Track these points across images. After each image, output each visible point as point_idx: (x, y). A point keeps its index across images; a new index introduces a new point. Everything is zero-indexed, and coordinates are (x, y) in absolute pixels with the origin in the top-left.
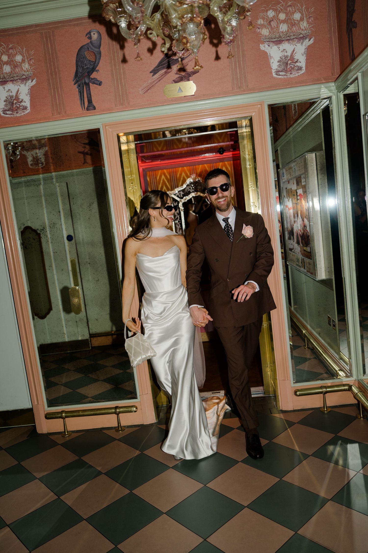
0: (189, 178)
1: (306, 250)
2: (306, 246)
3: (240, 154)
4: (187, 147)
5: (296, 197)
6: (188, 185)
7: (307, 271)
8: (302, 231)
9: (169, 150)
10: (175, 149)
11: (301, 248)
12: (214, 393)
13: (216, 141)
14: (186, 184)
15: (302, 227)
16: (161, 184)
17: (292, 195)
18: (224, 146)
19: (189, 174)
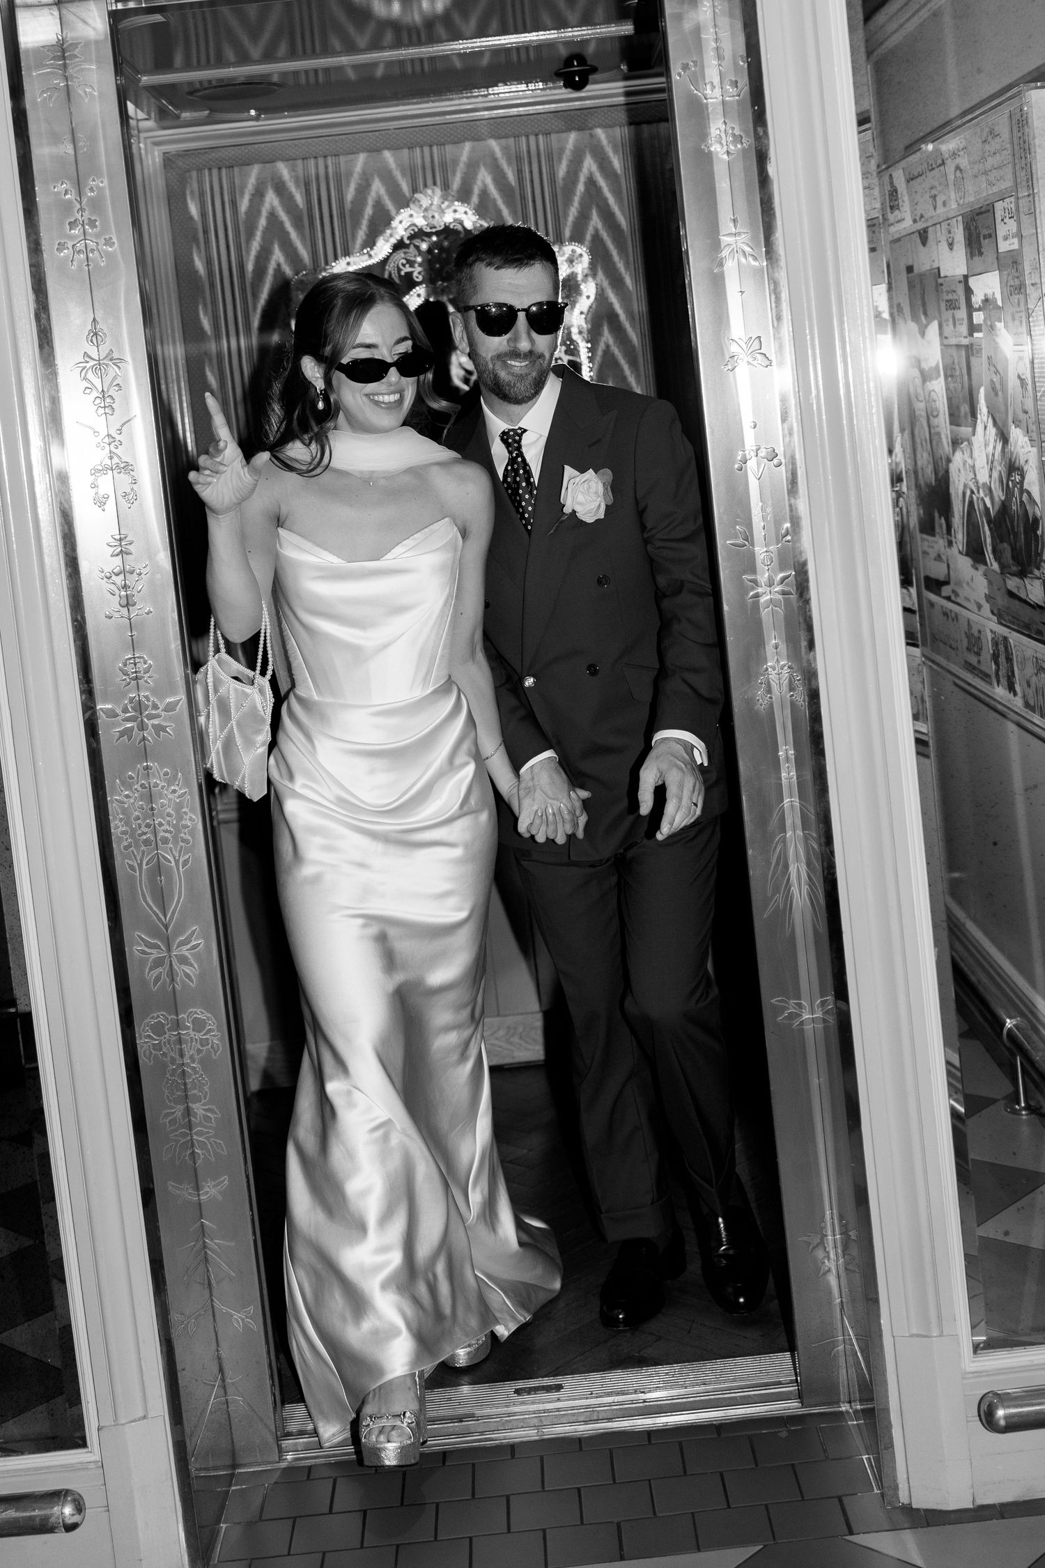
0: (408, 206)
1: (1023, 596)
2: (1022, 574)
3: (669, 89)
4: (398, 44)
5: (962, 313)
6: (399, 246)
7: (1027, 705)
8: (999, 495)
9: (305, 56)
10: (335, 53)
11: (990, 583)
12: (530, 1391)
13: (546, 18)
14: (393, 241)
15: (995, 475)
16: (259, 234)
17: (943, 305)
18: (591, 49)
19: (405, 187)
